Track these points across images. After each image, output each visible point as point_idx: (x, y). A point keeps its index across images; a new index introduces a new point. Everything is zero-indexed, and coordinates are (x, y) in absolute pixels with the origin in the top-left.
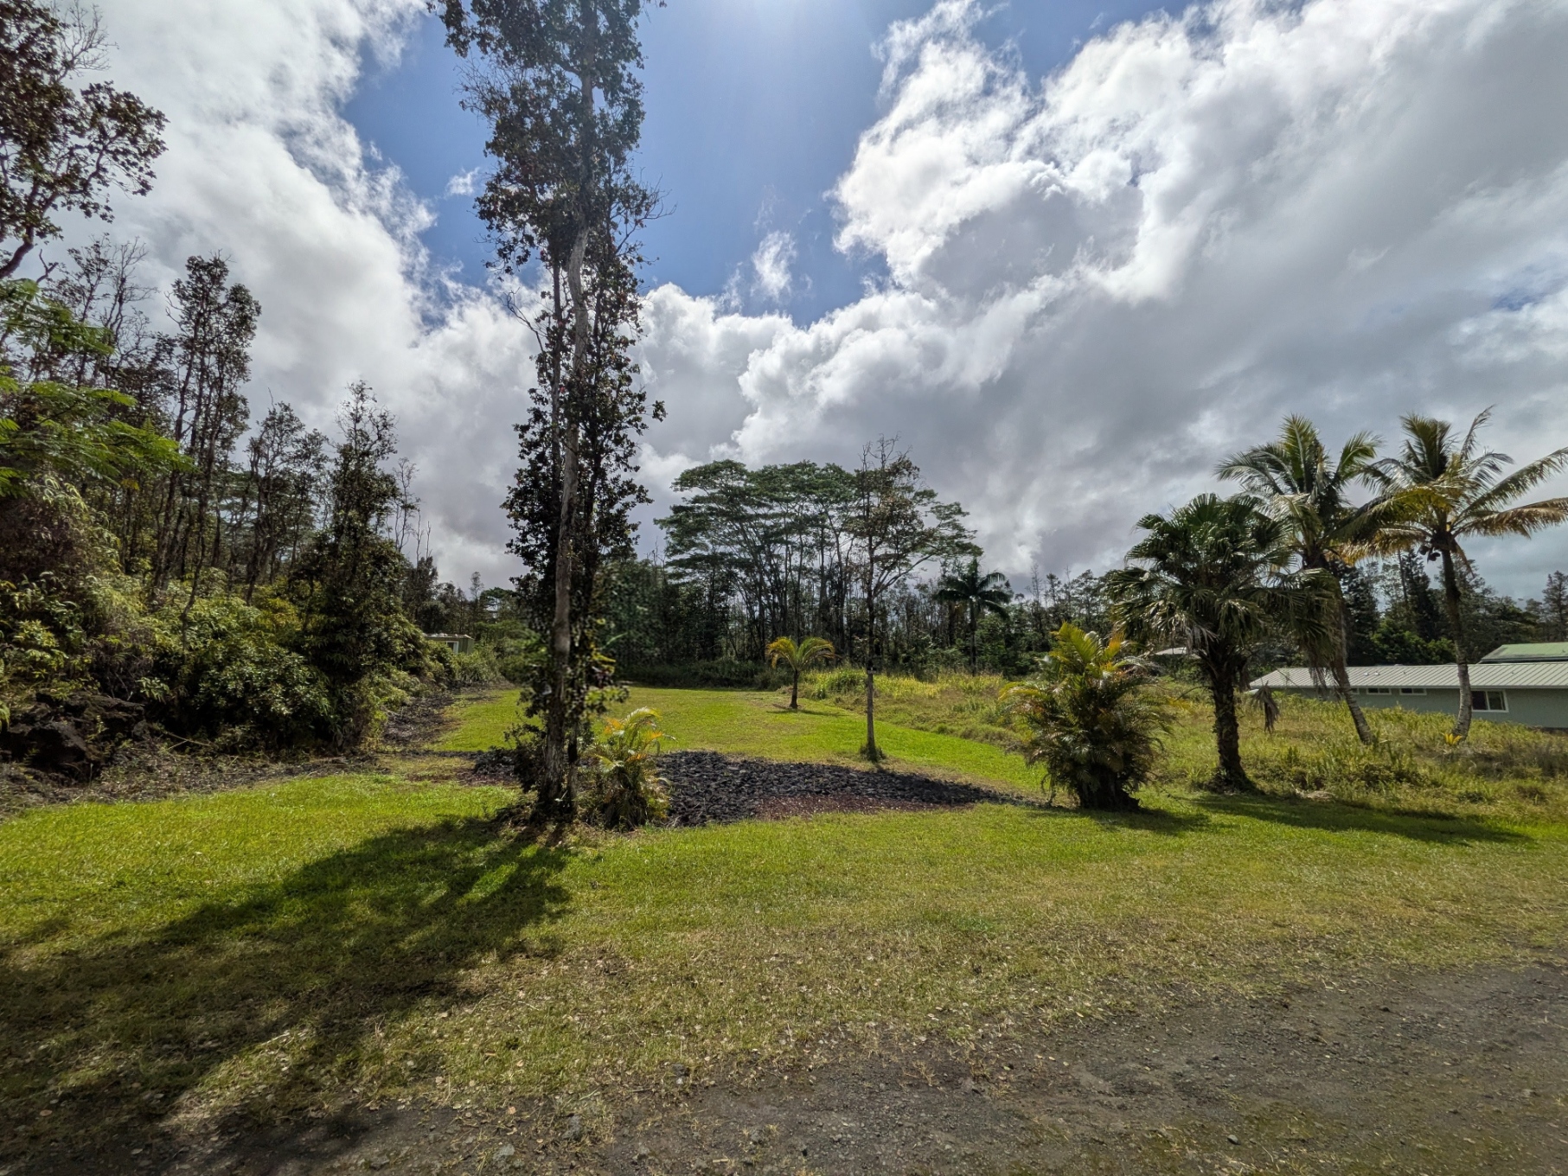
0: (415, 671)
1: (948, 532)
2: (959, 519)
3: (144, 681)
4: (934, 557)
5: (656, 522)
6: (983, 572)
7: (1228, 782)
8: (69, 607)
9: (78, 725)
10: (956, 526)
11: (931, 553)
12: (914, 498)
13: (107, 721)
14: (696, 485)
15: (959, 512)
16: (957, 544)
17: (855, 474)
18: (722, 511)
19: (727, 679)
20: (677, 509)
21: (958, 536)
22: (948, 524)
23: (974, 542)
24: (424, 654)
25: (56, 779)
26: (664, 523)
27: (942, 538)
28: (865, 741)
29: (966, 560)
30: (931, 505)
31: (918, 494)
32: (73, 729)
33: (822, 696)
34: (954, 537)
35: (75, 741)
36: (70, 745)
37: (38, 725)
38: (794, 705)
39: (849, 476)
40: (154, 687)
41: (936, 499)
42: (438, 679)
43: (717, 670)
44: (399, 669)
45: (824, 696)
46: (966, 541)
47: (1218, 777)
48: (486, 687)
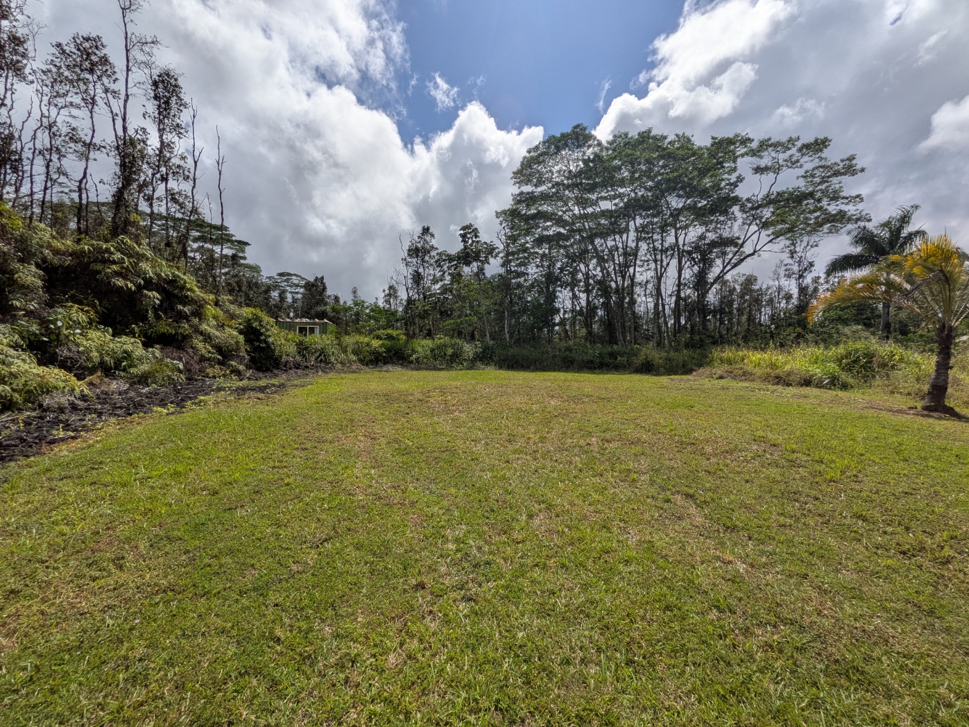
48: (332, 368)
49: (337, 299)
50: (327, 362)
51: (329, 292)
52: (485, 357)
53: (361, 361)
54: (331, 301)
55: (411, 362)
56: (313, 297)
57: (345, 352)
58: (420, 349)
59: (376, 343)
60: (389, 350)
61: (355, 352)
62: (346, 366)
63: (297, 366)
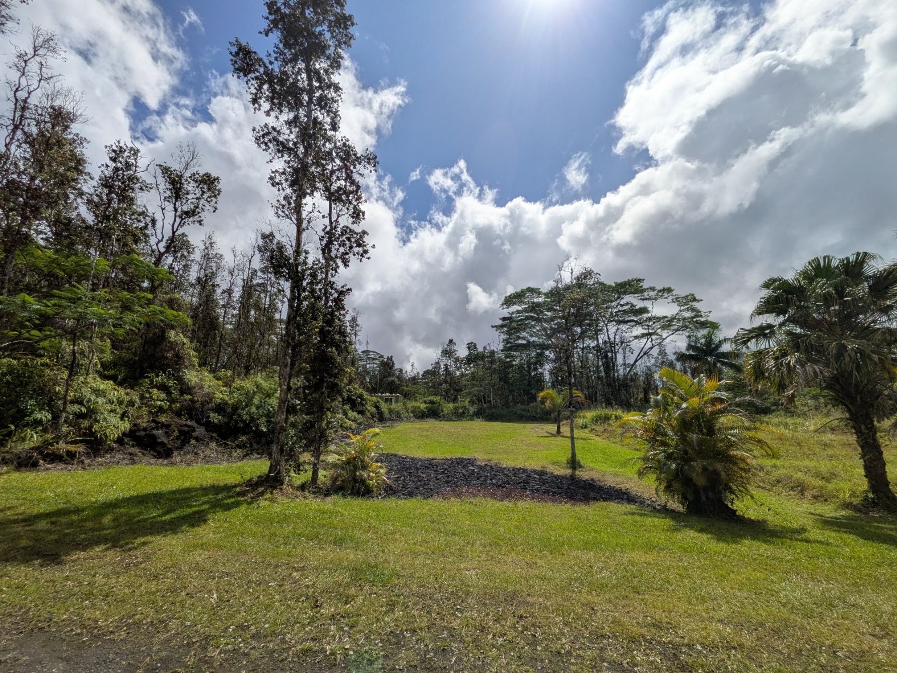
0: (361, 412)
1: (688, 314)
2: (696, 305)
3: (212, 415)
4: (681, 332)
5: (493, 327)
6: (716, 340)
7: (874, 504)
8: (175, 383)
9: (166, 433)
10: (693, 310)
11: (677, 330)
12: (657, 295)
13: (180, 431)
14: (515, 304)
15: (695, 300)
16: (696, 322)
17: (614, 285)
18: (532, 317)
19: (534, 417)
20: (504, 319)
21: (696, 316)
22: (688, 309)
23: (710, 319)
24: (366, 404)
25: (153, 455)
26: (498, 327)
27: (684, 319)
28: (570, 455)
29: (704, 332)
30: (671, 298)
31: (659, 291)
32: (164, 434)
33: (585, 427)
34: (693, 318)
35: (164, 439)
36: (160, 441)
37: (148, 432)
38: (559, 432)
39: (610, 286)
40: (215, 417)
41: (674, 293)
42: (373, 416)
43: (528, 411)
44: (353, 411)
45: (586, 427)
46: (703, 319)
47: (866, 499)
48: (402, 420)
49: (401, 370)
50: (400, 417)
51: (396, 367)
52: (478, 414)
53: (414, 416)
54: (397, 373)
55: (440, 417)
56: (386, 370)
57: (407, 412)
58: (445, 409)
59: (423, 406)
60: (429, 410)
61: (413, 412)
62: (408, 419)
63: (390, 419)
